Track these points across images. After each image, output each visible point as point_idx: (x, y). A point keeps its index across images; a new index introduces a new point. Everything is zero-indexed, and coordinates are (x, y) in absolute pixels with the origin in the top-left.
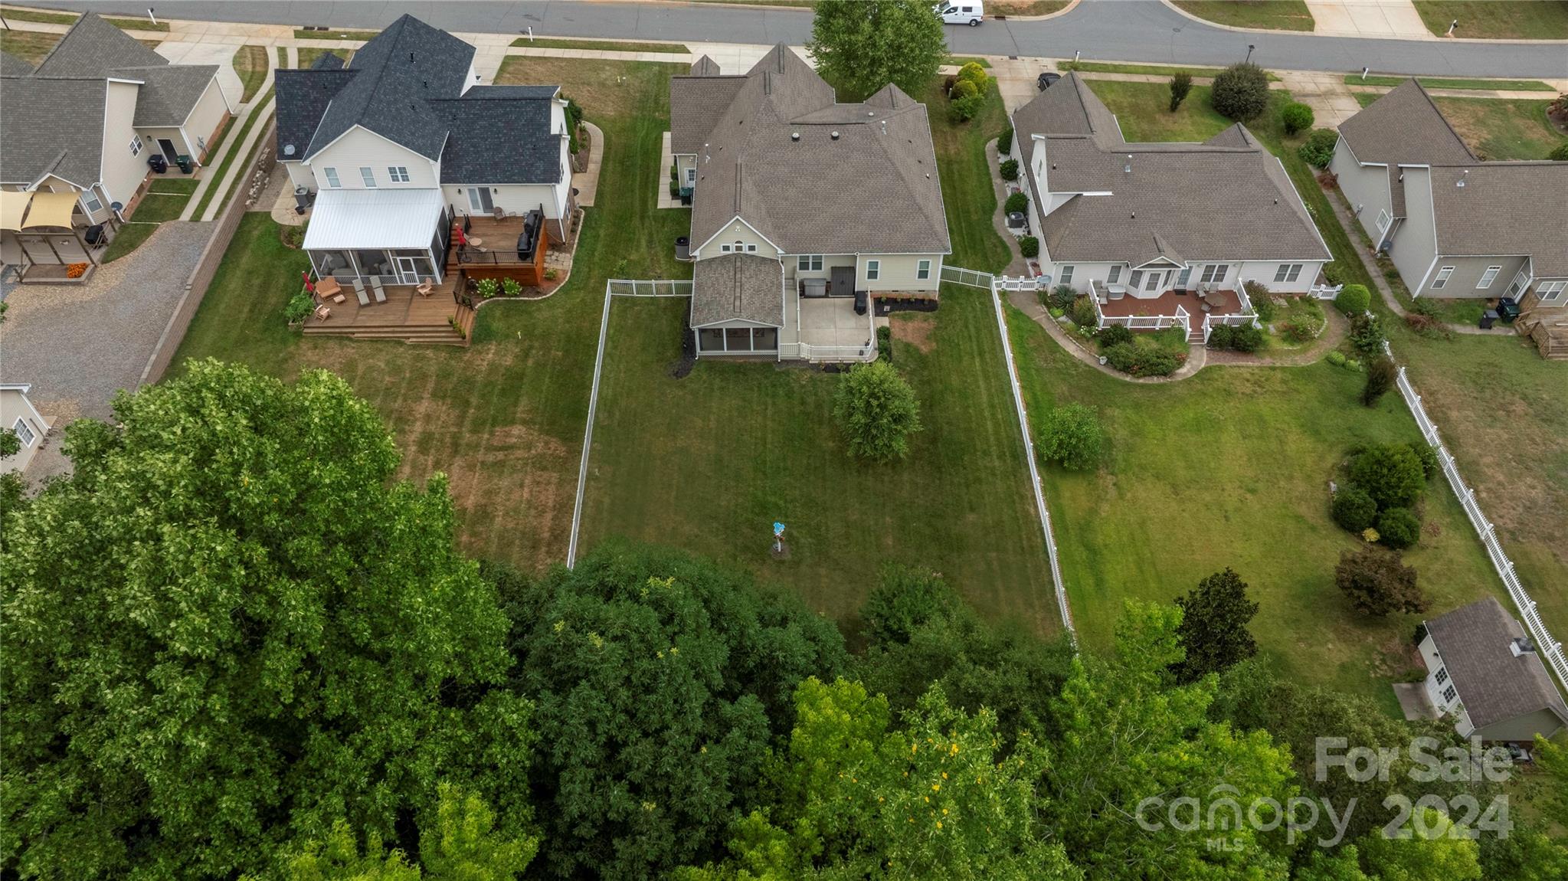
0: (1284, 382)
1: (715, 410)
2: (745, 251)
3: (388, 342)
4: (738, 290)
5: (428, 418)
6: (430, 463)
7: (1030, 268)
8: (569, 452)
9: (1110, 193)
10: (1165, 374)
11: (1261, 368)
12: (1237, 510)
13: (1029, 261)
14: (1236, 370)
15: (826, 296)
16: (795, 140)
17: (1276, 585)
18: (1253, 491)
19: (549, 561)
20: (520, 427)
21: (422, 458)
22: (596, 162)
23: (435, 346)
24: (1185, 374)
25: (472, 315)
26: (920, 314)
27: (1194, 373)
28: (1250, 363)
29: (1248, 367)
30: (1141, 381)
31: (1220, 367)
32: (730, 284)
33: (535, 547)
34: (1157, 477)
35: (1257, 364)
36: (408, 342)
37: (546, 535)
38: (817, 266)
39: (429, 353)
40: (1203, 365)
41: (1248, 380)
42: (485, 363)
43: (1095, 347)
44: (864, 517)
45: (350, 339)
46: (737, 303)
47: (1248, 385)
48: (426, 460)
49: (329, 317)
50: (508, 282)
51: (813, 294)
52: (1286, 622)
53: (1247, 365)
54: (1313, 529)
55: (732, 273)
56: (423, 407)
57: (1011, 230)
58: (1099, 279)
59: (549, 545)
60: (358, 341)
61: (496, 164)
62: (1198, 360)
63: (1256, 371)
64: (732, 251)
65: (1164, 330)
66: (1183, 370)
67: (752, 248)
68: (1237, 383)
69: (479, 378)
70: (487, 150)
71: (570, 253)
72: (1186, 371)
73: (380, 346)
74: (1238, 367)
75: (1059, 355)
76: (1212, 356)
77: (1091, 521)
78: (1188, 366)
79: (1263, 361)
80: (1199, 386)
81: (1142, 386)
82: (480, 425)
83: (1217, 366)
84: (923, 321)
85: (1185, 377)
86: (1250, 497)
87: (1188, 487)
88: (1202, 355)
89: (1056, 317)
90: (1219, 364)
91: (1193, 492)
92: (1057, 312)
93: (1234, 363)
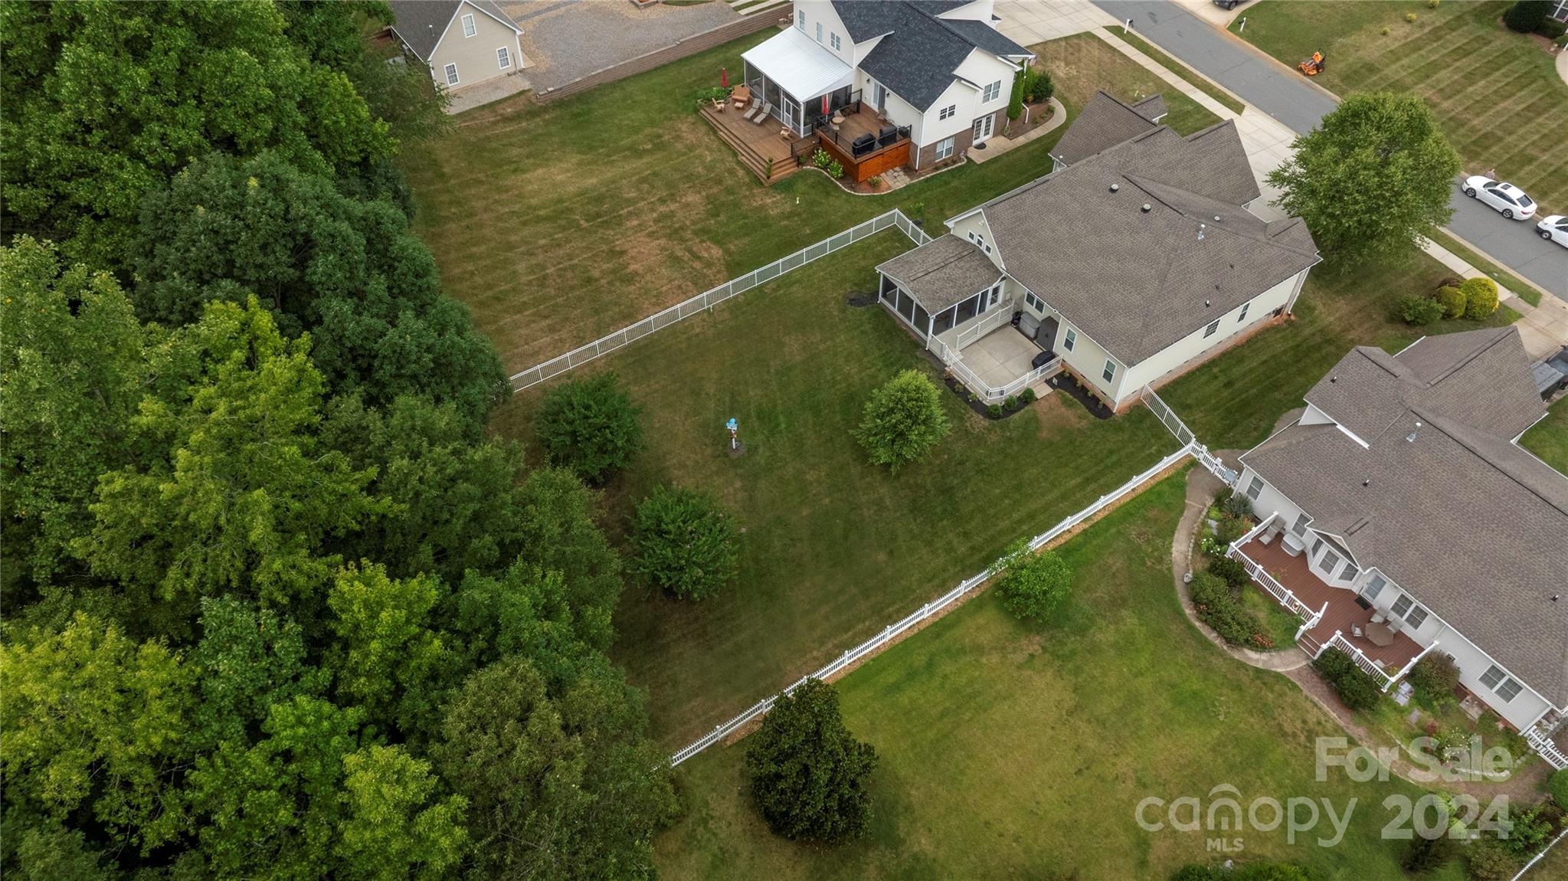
1: (838, 340)
2: (983, 248)
3: (730, 149)
4: (935, 268)
5: (686, 206)
6: (650, 229)
9: (1366, 446)
10: (1228, 641)
12: (1101, 779)
14: (1308, 705)
15: (1031, 340)
16: (1113, 191)
20: (721, 252)
21: (650, 223)
23: (749, 171)
24: (1250, 659)
25: (792, 169)
26: (1082, 410)
27: (1259, 665)
28: (1334, 715)
29: (1325, 714)
30: (1197, 624)
31: (1294, 687)
32: (938, 261)
34: (1077, 688)
35: (1342, 723)
36: (741, 158)
38: (1040, 307)
39: (741, 173)
40: (1279, 670)
41: (1304, 721)
42: (760, 203)
43: (1202, 564)
44: (815, 484)
45: (715, 133)
46: (920, 275)
47: (1298, 724)
48: (651, 226)
49: (720, 111)
50: (835, 164)
51: (1024, 329)
53: (1328, 712)
54: (1142, 863)
55: (951, 255)
56: (691, 198)
58: (1285, 517)
60: (719, 138)
61: (900, 74)
62: (1287, 663)
64: (974, 242)
65: (1286, 609)
66: (1252, 654)
67: (988, 249)
68: (1289, 712)
69: (743, 208)
70: (904, 59)
71: (912, 179)
72: (1256, 658)
73: (723, 148)
74: (1316, 705)
75: (1159, 541)
76: (1304, 673)
77: (965, 653)
78: (1264, 656)
79: (1351, 726)
80: (1245, 679)
81: (1191, 627)
82: (703, 232)
83: (1292, 683)
84: (1077, 417)
85: (1243, 660)
86: (1130, 785)
87: (1089, 721)
88: (1293, 663)
89: (1208, 516)
90: (1298, 683)
91: (1083, 727)
92: (1214, 513)
93: (1316, 699)
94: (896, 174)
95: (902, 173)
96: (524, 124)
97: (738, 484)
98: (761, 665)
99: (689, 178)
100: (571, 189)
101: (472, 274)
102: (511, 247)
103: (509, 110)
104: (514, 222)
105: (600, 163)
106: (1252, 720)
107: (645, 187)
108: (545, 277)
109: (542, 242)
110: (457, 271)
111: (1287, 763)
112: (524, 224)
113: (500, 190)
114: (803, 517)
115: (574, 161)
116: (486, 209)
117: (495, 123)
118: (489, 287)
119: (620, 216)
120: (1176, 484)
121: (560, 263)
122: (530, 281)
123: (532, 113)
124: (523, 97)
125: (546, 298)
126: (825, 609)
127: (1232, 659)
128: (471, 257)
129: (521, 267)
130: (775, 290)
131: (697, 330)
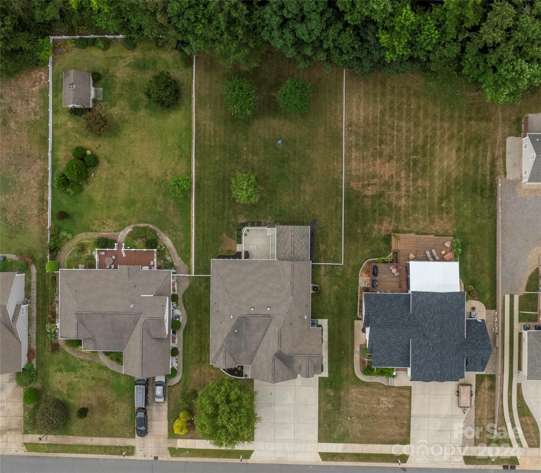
0: (93, 225)
1: (301, 204)
3: (421, 233)
4: (293, 241)
5: (399, 198)
6: (395, 178)
7: (176, 289)
8: (350, 183)
10: (137, 228)
11: (100, 231)
12: (128, 165)
13: (176, 293)
14: (110, 230)
17: (125, 135)
18: (121, 173)
19: (351, 139)
21: (398, 180)
22: (357, 352)
23: (404, 232)
24: (130, 228)
25: (393, 249)
27: (126, 229)
28: (103, 234)
29: (105, 232)
30: (146, 225)
31: (115, 232)
32: (296, 245)
33: (356, 144)
34: (152, 179)
35: (101, 233)
36: (414, 234)
37: (353, 149)
39: (405, 229)
40: (122, 232)
41: (107, 225)
42: (384, 225)
44: (252, 158)
45: (435, 234)
46: (293, 233)
47: (107, 223)
48: (397, 179)
52: (127, 121)
53: (105, 234)
54: (106, 157)
55: (295, 251)
56: (403, 202)
57: (180, 314)
59: (352, 145)
60: (432, 234)
61: (390, 301)
62: (122, 235)
63: (102, 230)
66: (130, 230)
68: (111, 224)
69: (385, 218)
70: (394, 306)
71: (361, 288)
72: (128, 230)
73: (423, 232)
74: (109, 232)
75: (174, 238)
76: (117, 237)
77: (178, 159)
78: (127, 232)
79: (98, 235)
80: (126, 222)
81: (146, 222)
82: (381, 195)
83: (116, 232)
84: (224, 249)
85: (130, 226)
86: (123, 171)
87: (142, 175)
88: (121, 237)
89: (172, 259)
90: (115, 233)
91: (141, 172)
92: (171, 261)
93: (109, 234)
94: (367, 283)
95: (366, 286)
96: (488, 166)
97: (267, 137)
98: (208, 106)
99: (415, 208)
100: (436, 163)
101: (409, 105)
102: (416, 125)
103: (498, 164)
104: (429, 132)
105: (445, 182)
106: (116, 214)
107: (421, 190)
108: (393, 129)
109: (412, 137)
110: (413, 101)
111: (102, 211)
112: (426, 137)
113: (451, 137)
114: (244, 146)
115: (453, 173)
116: (441, 127)
117: (493, 154)
118: (400, 109)
119: (410, 172)
120: (187, 260)
121: (397, 137)
122: (394, 123)
123: (493, 173)
124: (503, 173)
125: (382, 124)
126: (212, 133)
127: (132, 224)
128: (419, 108)
129: (403, 124)
130: (338, 200)
131: (335, 163)
